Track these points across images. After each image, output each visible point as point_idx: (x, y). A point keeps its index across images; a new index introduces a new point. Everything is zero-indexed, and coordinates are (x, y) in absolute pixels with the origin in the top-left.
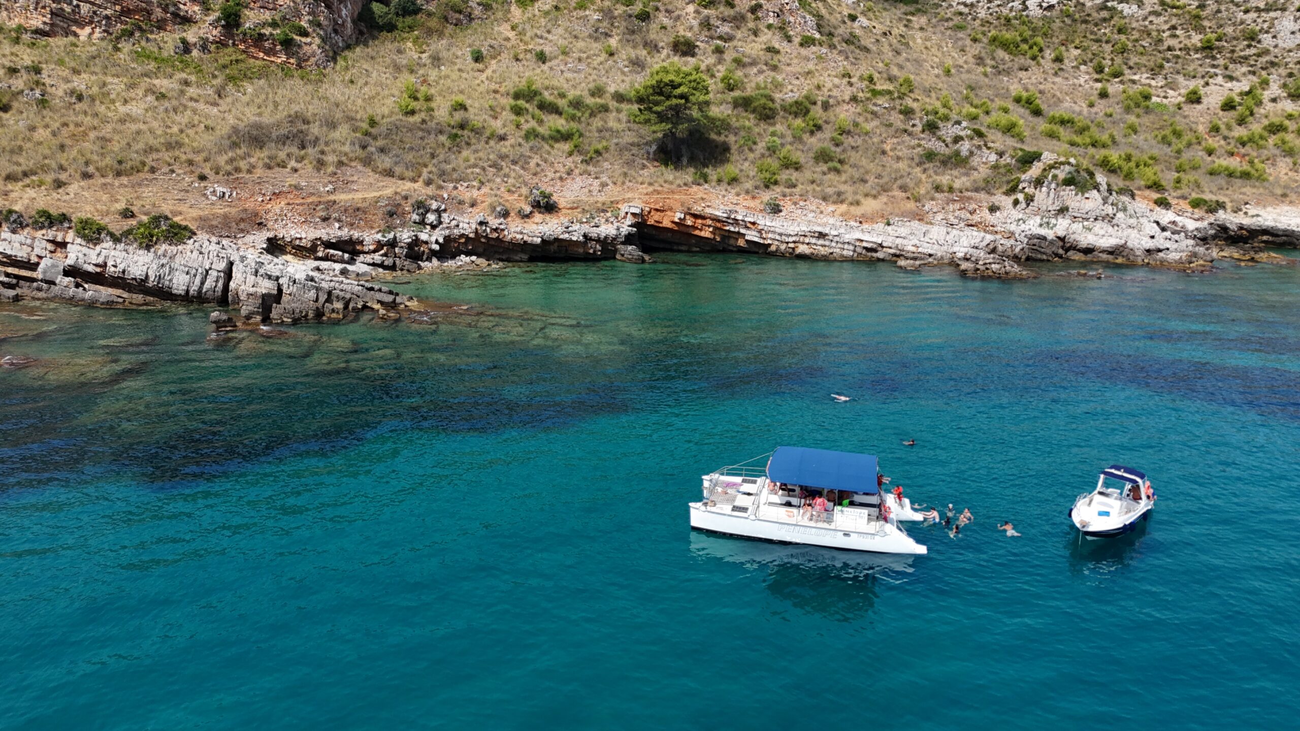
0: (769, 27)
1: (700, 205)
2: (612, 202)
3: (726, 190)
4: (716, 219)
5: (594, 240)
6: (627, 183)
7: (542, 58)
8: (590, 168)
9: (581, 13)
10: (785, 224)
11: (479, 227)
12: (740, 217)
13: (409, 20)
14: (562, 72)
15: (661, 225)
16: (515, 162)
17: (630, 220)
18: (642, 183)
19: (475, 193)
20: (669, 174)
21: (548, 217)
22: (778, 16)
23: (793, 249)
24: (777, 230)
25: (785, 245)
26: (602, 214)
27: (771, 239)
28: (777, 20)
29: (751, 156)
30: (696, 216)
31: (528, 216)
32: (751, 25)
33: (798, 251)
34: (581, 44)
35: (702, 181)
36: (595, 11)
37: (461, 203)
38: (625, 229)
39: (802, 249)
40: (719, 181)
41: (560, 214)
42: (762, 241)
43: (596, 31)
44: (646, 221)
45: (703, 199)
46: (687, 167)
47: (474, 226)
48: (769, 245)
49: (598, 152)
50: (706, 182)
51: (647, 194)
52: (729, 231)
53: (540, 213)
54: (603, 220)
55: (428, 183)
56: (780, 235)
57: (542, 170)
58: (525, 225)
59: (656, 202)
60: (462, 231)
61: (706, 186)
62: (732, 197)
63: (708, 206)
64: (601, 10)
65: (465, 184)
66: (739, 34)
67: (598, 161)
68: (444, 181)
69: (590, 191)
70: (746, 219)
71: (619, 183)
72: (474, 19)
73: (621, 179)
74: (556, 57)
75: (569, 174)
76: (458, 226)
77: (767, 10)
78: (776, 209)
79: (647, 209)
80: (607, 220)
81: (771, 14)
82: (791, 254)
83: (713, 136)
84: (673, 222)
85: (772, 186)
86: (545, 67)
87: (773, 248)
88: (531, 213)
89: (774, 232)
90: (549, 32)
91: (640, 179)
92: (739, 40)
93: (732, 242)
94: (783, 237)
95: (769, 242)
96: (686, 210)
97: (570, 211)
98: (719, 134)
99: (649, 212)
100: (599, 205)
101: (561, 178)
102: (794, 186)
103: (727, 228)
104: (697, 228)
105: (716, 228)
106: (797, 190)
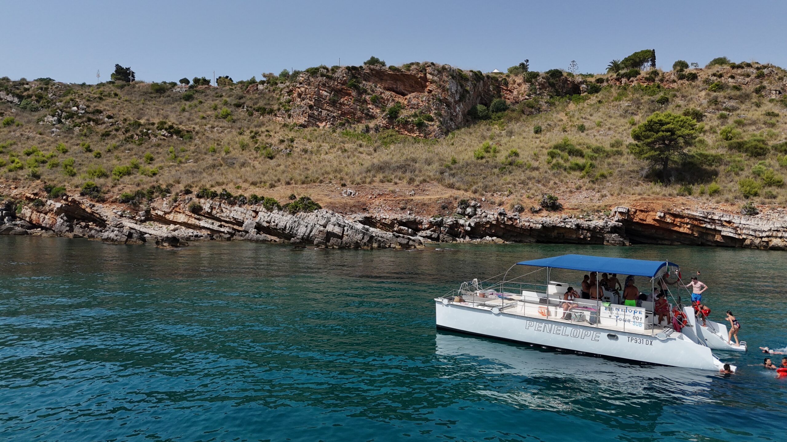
0: (771, 101)
1: (680, 208)
2: (606, 206)
3: (707, 199)
4: (694, 218)
5: (585, 230)
6: (622, 194)
7: (582, 128)
8: (596, 186)
9: (617, 103)
10: (760, 223)
11: (499, 217)
12: (716, 217)
13: (500, 114)
14: (594, 136)
15: (645, 222)
16: (539, 182)
17: (618, 217)
18: (633, 194)
19: (504, 199)
20: (657, 188)
21: (552, 214)
22: (780, 93)
23: (767, 242)
24: (751, 227)
25: (759, 240)
26: (596, 213)
27: (745, 234)
28: (778, 96)
29: (737, 178)
30: (675, 216)
31: (537, 212)
32: (754, 100)
33: (771, 244)
34: (613, 120)
35: (686, 193)
36: (627, 101)
37: (493, 203)
38: (612, 223)
39: (776, 242)
40: (702, 193)
41: (562, 212)
42: (737, 237)
43: (626, 111)
44: (632, 219)
45: (683, 204)
46: (674, 184)
47: (496, 216)
48: (744, 240)
49: (603, 176)
50: (690, 194)
51: (635, 200)
52: (705, 228)
53: (547, 210)
54: (597, 217)
55: (475, 192)
56: (755, 231)
57: (558, 187)
58: (533, 217)
59: (641, 205)
60: (488, 219)
61: (690, 197)
62: (712, 204)
63: (687, 209)
64: (632, 100)
65: (499, 193)
66: (743, 107)
67: (603, 181)
68: (486, 192)
69: (591, 200)
70: (722, 219)
71: (615, 194)
72: (541, 111)
73: (616, 193)
74: (592, 128)
75: (577, 189)
76: (486, 216)
77: (771, 90)
78: (752, 212)
79: (634, 210)
80: (599, 217)
81: (774, 92)
82: (764, 247)
83: (705, 167)
84: (655, 220)
85: (751, 197)
86: (583, 135)
87: (748, 242)
88: (540, 210)
89: (749, 229)
90: (591, 115)
91: (632, 192)
92: (743, 110)
93: (710, 238)
94: (757, 233)
95: (744, 237)
96: (666, 210)
97: (571, 211)
98: (711, 165)
99: (635, 212)
100: (595, 207)
101: (571, 192)
102: (775, 197)
103: (704, 225)
104: (676, 225)
105: (693, 226)
106: (778, 200)
